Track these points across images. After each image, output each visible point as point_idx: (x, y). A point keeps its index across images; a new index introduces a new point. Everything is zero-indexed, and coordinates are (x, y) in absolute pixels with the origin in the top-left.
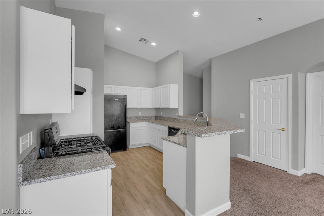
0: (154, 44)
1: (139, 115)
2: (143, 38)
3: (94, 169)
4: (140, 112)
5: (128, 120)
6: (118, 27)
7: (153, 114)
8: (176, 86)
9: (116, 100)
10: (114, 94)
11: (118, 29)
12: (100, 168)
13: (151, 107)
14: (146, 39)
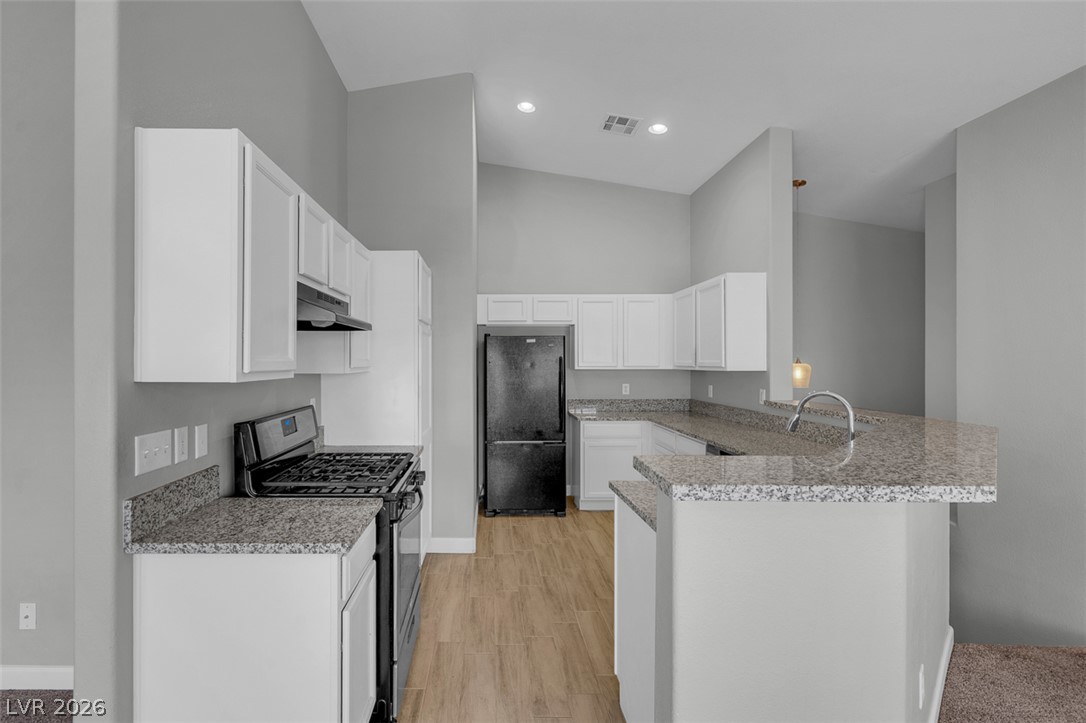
0: (659, 128)
1: (624, 393)
2: (614, 115)
3: (287, 548)
4: (628, 385)
5: (571, 410)
6: (524, 101)
7: (682, 391)
8: (760, 279)
9: (528, 341)
10: (530, 322)
11: (526, 107)
12: (302, 547)
13: (666, 365)
14: (623, 116)
